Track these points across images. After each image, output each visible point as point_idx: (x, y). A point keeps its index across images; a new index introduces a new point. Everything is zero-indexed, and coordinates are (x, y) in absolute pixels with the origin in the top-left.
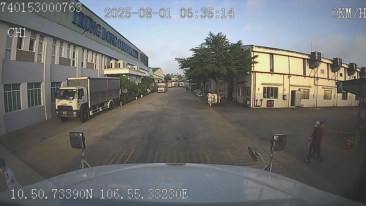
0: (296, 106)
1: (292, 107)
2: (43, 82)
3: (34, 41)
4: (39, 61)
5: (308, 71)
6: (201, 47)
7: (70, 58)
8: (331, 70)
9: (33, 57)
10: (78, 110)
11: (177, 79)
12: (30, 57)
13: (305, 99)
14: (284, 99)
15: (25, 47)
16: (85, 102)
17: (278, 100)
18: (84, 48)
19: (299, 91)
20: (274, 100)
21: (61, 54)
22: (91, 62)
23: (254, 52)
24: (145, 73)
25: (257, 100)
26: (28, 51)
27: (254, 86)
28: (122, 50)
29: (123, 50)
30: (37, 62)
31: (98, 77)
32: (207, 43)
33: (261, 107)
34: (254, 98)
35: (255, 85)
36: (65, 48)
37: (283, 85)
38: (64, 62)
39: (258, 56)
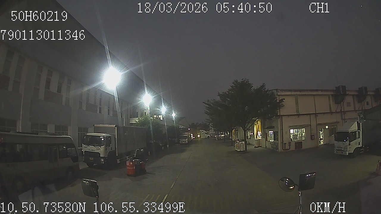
0: (324, 144)
2: (71, 126)
3: (62, 84)
4: (67, 105)
8: (357, 101)
9: (61, 99)
14: (312, 139)
15: (54, 88)
16: (112, 150)
17: (306, 141)
23: (279, 95)
25: (285, 144)
26: (56, 93)
27: (281, 130)
30: (64, 105)
31: (124, 125)
33: (290, 150)
37: (311, 126)
39: (284, 99)
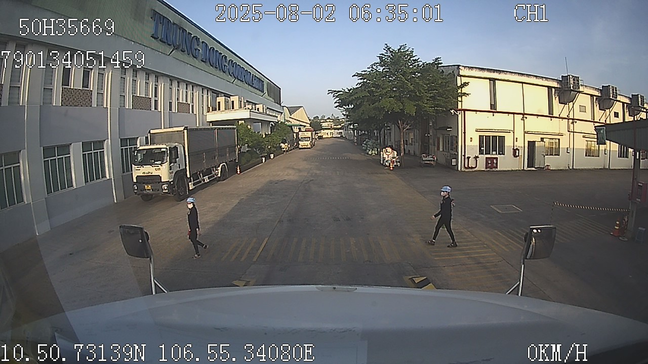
0: (536, 167)
1: (529, 169)
2: (108, 139)
3: (89, 71)
4: (99, 105)
5: (557, 107)
6: (372, 70)
7: (150, 97)
8: (598, 106)
9: (89, 98)
10: (170, 181)
11: (333, 125)
12: (85, 98)
13: (552, 155)
14: (515, 156)
15: (76, 82)
16: (181, 168)
17: (504, 158)
18: (172, 79)
19: (542, 142)
20: (497, 158)
21: (134, 91)
22: (185, 102)
23: (461, 76)
24: (277, 117)
25: (469, 158)
26: (81, 89)
27: (463, 134)
28: (235, 78)
29: (238, 79)
30: (96, 106)
32: (381, 63)
33: (475, 169)
34: (463, 154)
35: (465, 133)
36: (141, 80)
37: (514, 133)
38: (141, 103)
39: (468, 83)
